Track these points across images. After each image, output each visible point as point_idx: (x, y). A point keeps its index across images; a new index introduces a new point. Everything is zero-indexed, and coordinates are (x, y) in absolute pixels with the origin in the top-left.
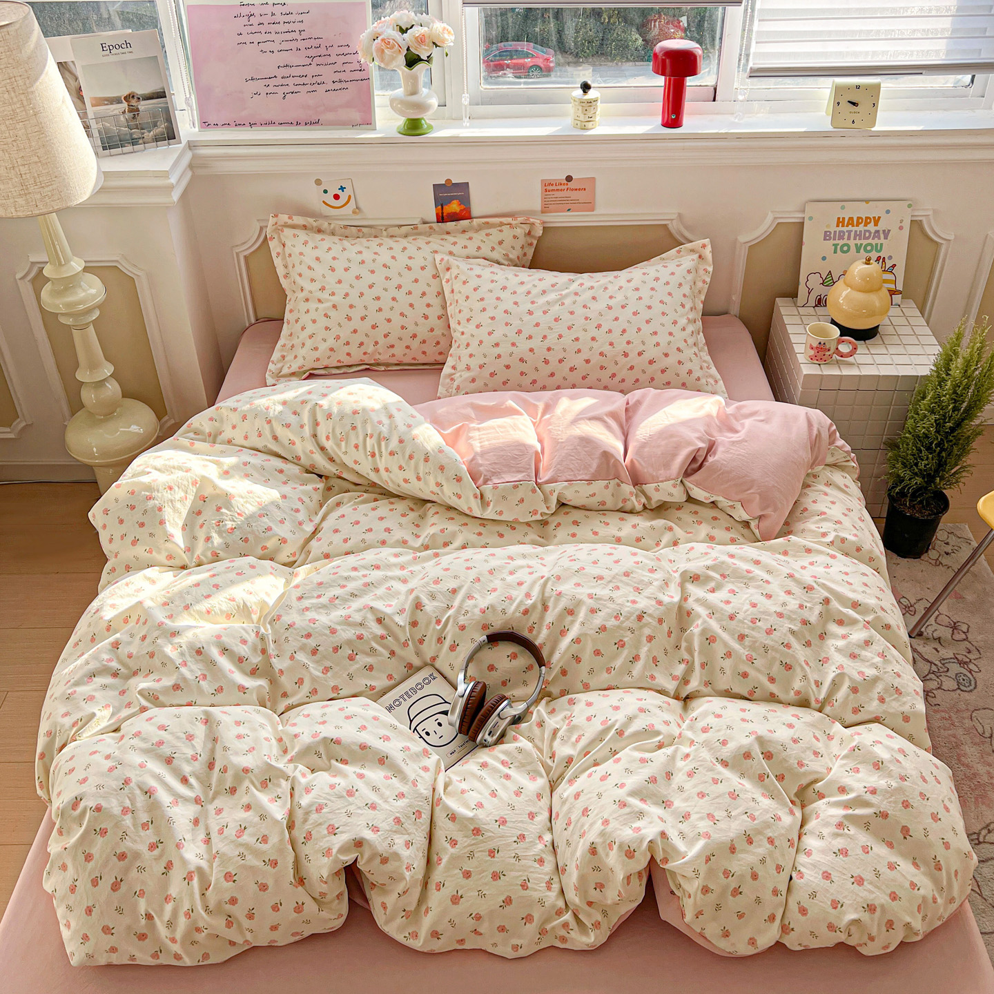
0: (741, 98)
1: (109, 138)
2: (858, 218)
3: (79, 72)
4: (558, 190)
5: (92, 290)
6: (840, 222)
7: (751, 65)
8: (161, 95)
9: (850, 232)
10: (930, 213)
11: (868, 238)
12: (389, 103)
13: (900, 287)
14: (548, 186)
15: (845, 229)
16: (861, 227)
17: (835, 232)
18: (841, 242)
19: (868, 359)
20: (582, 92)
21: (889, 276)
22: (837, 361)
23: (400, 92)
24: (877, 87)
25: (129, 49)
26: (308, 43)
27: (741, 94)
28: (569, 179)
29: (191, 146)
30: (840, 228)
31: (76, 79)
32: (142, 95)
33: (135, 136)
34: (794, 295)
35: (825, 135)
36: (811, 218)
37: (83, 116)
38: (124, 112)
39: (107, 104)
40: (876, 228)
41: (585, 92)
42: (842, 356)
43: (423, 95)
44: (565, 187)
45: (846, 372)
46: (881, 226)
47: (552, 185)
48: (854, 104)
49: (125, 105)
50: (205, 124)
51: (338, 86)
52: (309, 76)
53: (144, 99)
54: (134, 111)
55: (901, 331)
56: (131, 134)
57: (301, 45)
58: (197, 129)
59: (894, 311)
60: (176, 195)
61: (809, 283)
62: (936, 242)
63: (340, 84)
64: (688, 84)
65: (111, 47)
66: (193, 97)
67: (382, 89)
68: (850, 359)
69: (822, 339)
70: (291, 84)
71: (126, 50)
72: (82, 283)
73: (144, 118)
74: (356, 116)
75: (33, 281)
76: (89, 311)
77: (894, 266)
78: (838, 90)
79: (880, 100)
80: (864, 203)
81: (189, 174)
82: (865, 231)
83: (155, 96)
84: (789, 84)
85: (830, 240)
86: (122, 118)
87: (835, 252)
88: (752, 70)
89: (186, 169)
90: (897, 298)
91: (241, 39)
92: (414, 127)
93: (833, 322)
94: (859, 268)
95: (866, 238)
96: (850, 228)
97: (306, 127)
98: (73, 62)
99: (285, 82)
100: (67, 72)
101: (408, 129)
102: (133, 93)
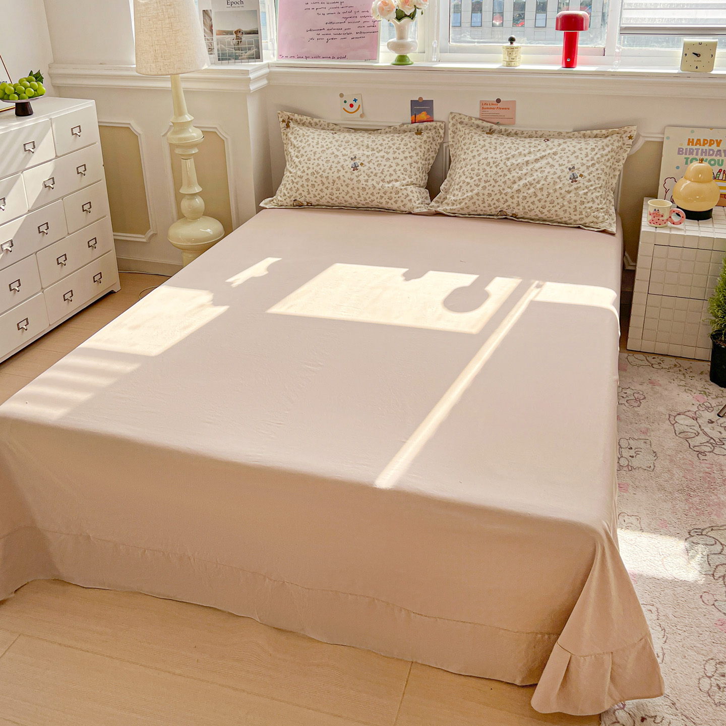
2: (704, 140)
3: (213, 16)
4: (491, 108)
5: (195, 134)
6: (690, 142)
8: (256, 32)
9: (698, 150)
11: (712, 155)
14: (484, 105)
15: (694, 147)
16: (707, 147)
17: (686, 149)
18: (691, 157)
22: (671, 227)
23: (395, 39)
24: (714, 46)
25: (242, 5)
26: (344, 10)
28: (498, 101)
29: (269, 66)
30: (690, 147)
31: (211, 20)
32: (244, 31)
33: (237, 54)
34: (655, 196)
35: (677, 76)
36: (668, 138)
38: (233, 40)
39: (224, 35)
40: (719, 148)
41: (511, 42)
42: (674, 224)
43: (408, 40)
44: (496, 106)
46: (722, 147)
47: (487, 104)
48: (697, 55)
49: (235, 36)
50: (281, 56)
51: (359, 35)
52: (343, 29)
53: (246, 34)
56: (235, 53)
57: (341, 10)
58: (275, 58)
60: (252, 87)
61: (666, 185)
63: (361, 34)
65: (232, 3)
68: (680, 226)
69: (657, 207)
70: (332, 34)
71: (240, 5)
76: (191, 146)
78: (687, 46)
80: (709, 129)
81: (264, 82)
82: (710, 150)
83: (252, 32)
85: (682, 154)
87: (686, 163)
88: (622, 29)
89: (262, 76)
91: (307, 7)
92: (402, 60)
94: (695, 166)
95: (710, 155)
96: (698, 147)
97: (338, 60)
98: (211, 10)
99: (329, 32)
100: (207, 16)
101: (398, 61)
102: (240, 29)
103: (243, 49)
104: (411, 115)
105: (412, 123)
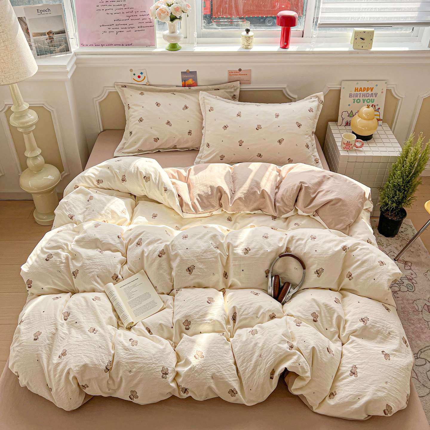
0: (314, 36)
1: (40, 51)
2: (364, 88)
3: (27, 22)
4: (235, 75)
5: (32, 117)
6: (356, 90)
7: (319, 22)
8: (63, 32)
9: (360, 94)
10: (395, 86)
11: (368, 97)
12: (162, 37)
13: (381, 118)
14: (231, 73)
15: (358, 93)
16: (365, 92)
17: (354, 94)
18: (357, 98)
19: (368, 149)
20: (246, 33)
21: (377, 113)
22: (355, 150)
23: (167, 32)
24: (372, 33)
25: (50, 12)
26: (127, 10)
27: (314, 35)
28: (240, 70)
29: (76, 54)
30: (356, 92)
31: (26, 25)
32: (55, 32)
33: (51, 50)
34: (336, 121)
35: (350, 52)
36: (344, 88)
37: (29, 41)
38: (47, 39)
39: (40, 36)
40: (372, 92)
41: (247, 33)
42: (357, 148)
43: (177, 33)
44: (238, 74)
45: (359, 154)
46: (373, 92)
47: (233, 73)
48: (363, 39)
49: (47, 36)
50: (82, 45)
51: (140, 29)
52: (128, 24)
53: (56, 34)
54: (51, 38)
55: (382, 136)
56: (50, 49)
57: (125, 11)
58: (78, 47)
59: (379, 128)
60: (69, 76)
61: (343, 116)
62: (397, 99)
63: (142, 28)
64: (291, 30)
65: (42, 11)
66: (77, 33)
67: (159, 30)
68: (361, 149)
69: (349, 140)
70: (120, 28)
71: (48, 12)
72: (28, 114)
73: (55, 42)
74: (148, 42)
75: (6, 112)
76: (31, 126)
77: (379, 109)
78: (356, 33)
79: (374, 38)
80: (367, 82)
81: (75, 66)
82: (367, 94)
83: (61, 32)
84: (335, 30)
85: (352, 97)
86: (46, 42)
87: (354, 102)
88: (319, 24)
89: (74, 64)
90: (380, 122)
91: (98, 8)
92: (174, 47)
93: (353, 133)
94: (365, 109)
95: (367, 97)
96: (360, 92)
97: (126, 46)
98: (24, 17)
99: (117, 27)
100: (22, 22)
101: (171, 48)
102: (51, 31)
103: (55, 45)
104: (182, 82)
105: (183, 87)
